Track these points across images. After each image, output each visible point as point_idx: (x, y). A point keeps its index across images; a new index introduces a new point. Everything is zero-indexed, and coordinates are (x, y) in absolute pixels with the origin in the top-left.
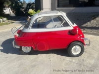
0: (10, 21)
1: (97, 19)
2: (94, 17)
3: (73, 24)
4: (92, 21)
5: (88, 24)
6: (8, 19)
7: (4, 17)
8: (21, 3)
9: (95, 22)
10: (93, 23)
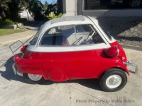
0: (26, 27)
1: (140, 25)
2: (134, 22)
3: (110, 38)
4: (132, 29)
5: (127, 33)
6: (25, 25)
7: (19, 22)
8: (41, 4)
9: (136, 30)
10: (134, 31)
